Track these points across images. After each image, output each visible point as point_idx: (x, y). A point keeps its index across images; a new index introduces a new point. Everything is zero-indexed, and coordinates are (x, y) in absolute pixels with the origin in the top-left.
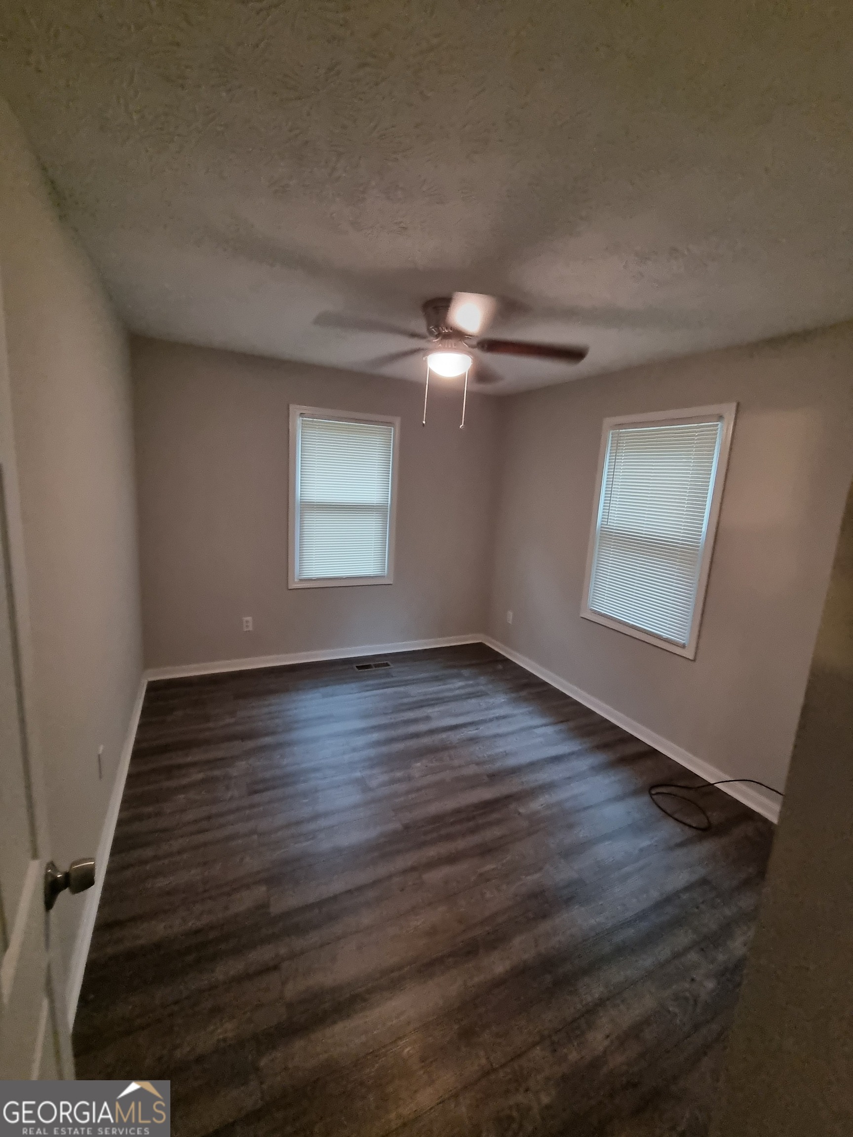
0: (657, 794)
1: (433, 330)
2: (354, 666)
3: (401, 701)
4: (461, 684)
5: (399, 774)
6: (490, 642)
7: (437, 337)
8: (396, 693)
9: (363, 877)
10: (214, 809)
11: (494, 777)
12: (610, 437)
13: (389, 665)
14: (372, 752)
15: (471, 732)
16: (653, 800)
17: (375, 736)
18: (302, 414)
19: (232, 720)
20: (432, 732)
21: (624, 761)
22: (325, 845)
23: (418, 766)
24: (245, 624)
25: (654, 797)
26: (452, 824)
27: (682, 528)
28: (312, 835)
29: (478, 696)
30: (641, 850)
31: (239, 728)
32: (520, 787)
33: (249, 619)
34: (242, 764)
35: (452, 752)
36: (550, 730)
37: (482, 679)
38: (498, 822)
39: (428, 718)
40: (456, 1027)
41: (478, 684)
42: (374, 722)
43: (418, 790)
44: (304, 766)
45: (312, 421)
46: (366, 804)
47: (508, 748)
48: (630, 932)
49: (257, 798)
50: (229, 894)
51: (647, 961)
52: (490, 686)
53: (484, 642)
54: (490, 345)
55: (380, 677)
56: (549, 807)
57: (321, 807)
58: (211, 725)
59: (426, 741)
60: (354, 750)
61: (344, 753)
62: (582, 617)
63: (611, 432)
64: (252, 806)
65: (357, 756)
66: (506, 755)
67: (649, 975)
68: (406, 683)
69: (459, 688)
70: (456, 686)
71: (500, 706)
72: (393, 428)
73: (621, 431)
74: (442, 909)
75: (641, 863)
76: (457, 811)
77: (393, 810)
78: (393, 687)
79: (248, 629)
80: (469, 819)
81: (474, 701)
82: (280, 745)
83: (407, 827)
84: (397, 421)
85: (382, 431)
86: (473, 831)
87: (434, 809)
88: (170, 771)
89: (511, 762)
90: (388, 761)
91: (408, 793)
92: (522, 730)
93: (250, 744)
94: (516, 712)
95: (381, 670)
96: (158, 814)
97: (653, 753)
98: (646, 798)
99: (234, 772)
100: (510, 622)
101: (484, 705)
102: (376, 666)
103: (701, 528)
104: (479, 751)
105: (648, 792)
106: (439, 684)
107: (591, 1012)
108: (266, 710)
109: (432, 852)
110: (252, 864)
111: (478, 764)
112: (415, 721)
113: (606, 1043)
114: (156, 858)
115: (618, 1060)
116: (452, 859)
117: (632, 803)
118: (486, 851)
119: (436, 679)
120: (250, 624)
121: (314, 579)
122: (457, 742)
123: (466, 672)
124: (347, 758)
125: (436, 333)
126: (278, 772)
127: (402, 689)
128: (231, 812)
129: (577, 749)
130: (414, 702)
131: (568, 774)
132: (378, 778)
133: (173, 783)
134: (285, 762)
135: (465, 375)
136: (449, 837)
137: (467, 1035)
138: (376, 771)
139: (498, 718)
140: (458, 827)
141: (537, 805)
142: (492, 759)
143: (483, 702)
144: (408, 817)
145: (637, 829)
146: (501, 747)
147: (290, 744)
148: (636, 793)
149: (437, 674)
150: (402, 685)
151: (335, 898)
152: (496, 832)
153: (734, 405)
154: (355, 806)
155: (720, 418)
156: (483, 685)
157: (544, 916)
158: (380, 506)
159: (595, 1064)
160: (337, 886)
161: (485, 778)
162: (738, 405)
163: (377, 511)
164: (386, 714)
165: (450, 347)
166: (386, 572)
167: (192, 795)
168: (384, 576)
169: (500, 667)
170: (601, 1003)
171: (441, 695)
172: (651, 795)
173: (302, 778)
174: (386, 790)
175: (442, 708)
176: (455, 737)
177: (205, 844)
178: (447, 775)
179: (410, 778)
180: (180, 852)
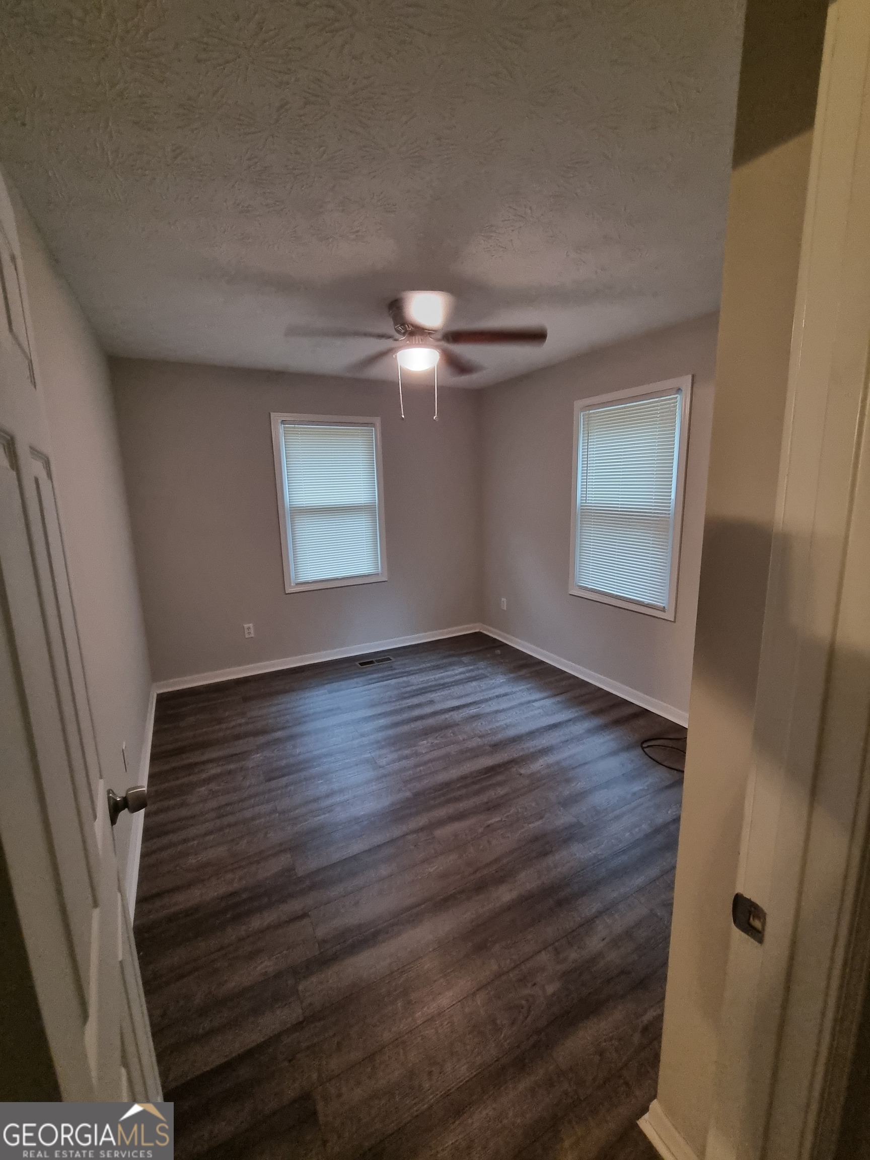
0: (648, 746)
1: (400, 328)
2: (357, 663)
3: (404, 690)
4: (461, 670)
5: (407, 752)
6: (488, 631)
7: (404, 334)
8: (399, 683)
9: (378, 838)
10: (234, 797)
11: (496, 747)
12: (581, 418)
13: (391, 660)
14: (380, 735)
15: (473, 711)
16: (644, 751)
17: (382, 722)
18: (283, 422)
19: (243, 721)
20: (435, 714)
21: (618, 722)
22: (341, 815)
23: (424, 745)
24: (246, 632)
25: (646, 750)
26: (459, 789)
27: (654, 497)
28: (330, 809)
29: (478, 679)
30: (634, 794)
31: (250, 727)
32: (521, 754)
33: (251, 625)
34: (258, 757)
35: (456, 729)
36: (548, 702)
37: (482, 664)
38: (500, 784)
39: (432, 702)
40: (470, 944)
41: (478, 669)
42: (380, 710)
43: (426, 763)
44: (315, 753)
45: (294, 428)
46: (378, 779)
47: (508, 721)
48: (624, 858)
49: (273, 784)
50: (258, 862)
51: (639, 880)
52: (489, 669)
53: (481, 631)
54: (454, 336)
55: (382, 670)
56: (549, 766)
57: (335, 786)
58: (224, 726)
59: (431, 721)
60: (362, 735)
61: (353, 739)
62: (571, 595)
63: (582, 414)
64: (270, 791)
65: (365, 740)
66: (507, 726)
67: (640, 890)
68: (409, 673)
69: (461, 673)
70: (457, 672)
71: (500, 686)
72: (373, 428)
73: (591, 412)
74: (453, 857)
75: (634, 804)
76: (463, 778)
77: (404, 782)
78: (396, 678)
79: (250, 636)
80: (474, 783)
81: (474, 684)
82: (292, 737)
83: (417, 795)
84: (377, 421)
85: (363, 432)
86: (477, 793)
87: (442, 777)
88: (190, 768)
89: (511, 732)
90: (395, 742)
91: (416, 766)
92: (521, 704)
93: (262, 739)
94: (514, 690)
95: (385, 664)
96: (183, 805)
97: (645, 712)
98: (639, 751)
99: (250, 764)
100: (505, 609)
101: (484, 687)
102: (378, 661)
103: (670, 496)
104: (481, 726)
105: (640, 747)
106: (442, 671)
107: (589, 923)
108: (274, 709)
109: (442, 812)
110: (275, 837)
111: (480, 737)
112: (419, 706)
113: (602, 945)
114: (185, 841)
115: (613, 957)
116: (461, 816)
117: (624, 757)
118: (492, 807)
119: (437, 667)
120: (252, 631)
121: (310, 581)
122: (460, 720)
123: (465, 659)
124: (356, 742)
125: (403, 331)
126: (292, 760)
127: (405, 679)
128: (250, 797)
129: (573, 716)
130: (417, 690)
131: (564, 738)
132: (387, 757)
133: (194, 778)
134: (298, 751)
135: (435, 367)
136: (457, 799)
137: (481, 948)
138: (384, 751)
139: (497, 697)
140: (464, 791)
141: (538, 766)
142: (494, 732)
143: (483, 684)
144: (418, 786)
145: (630, 777)
146: (503, 720)
147: (302, 735)
148: (628, 748)
149: (438, 663)
150: (405, 676)
151: (355, 858)
152: (501, 791)
153: (690, 377)
154: (368, 782)
155: (679, 390)
156: (482, 669)
157: (545, 854)
158: (368, 506)
159: (593, 960)
160: (356, 847)
161: (487, 748)
162: (693, 376)
163: (366, 511)
164: (390, 702)
165: (417, 342)
166: (380, 570)
167: (213, 786)
168: (378, 574)
169: (498, 652)
170: (599, 914)
171: (442, 682)
172: (643, 748)
173: (315, 764)
174: (397, 766)
175: (446, 692)
176: (457, 716)
177: (229, 826)
178: (453, 749)
179: (417, 754)
180: (206, 834)
